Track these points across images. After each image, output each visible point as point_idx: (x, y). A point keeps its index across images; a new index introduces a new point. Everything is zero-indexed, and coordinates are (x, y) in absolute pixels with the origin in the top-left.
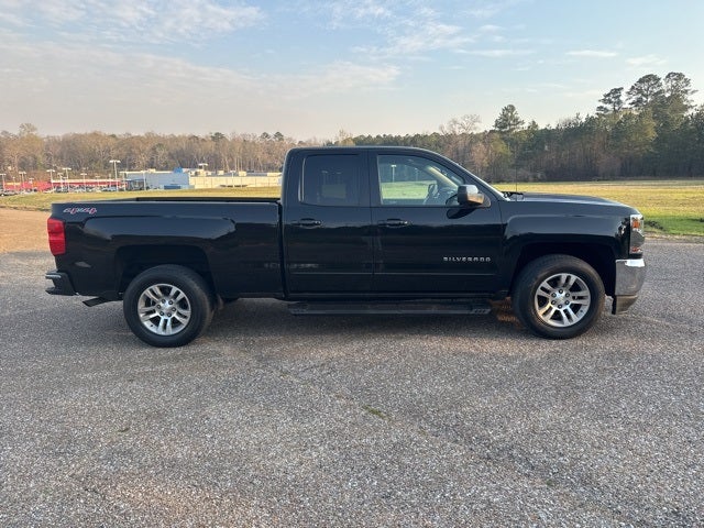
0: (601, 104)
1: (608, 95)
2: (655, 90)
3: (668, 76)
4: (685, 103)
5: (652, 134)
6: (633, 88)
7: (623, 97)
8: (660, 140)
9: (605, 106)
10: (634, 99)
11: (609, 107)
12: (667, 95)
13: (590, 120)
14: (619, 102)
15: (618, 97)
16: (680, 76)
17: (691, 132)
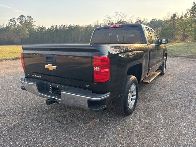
0: (9, 22)
1: (11, 19)
2: (25, 20)
3: (27, 16)
4: (32, 24)
5: (27, 32)
6: (18, 18)
7: (16, 21)
8: (30, 34)
9: (11, 22)
10: (19, 21)
11: (12, 23)
12: (28, 22)
13: (8, 27)
14: (15, 22)
15: (14, 20)
16: (30, 17)
17: (38, 32)
